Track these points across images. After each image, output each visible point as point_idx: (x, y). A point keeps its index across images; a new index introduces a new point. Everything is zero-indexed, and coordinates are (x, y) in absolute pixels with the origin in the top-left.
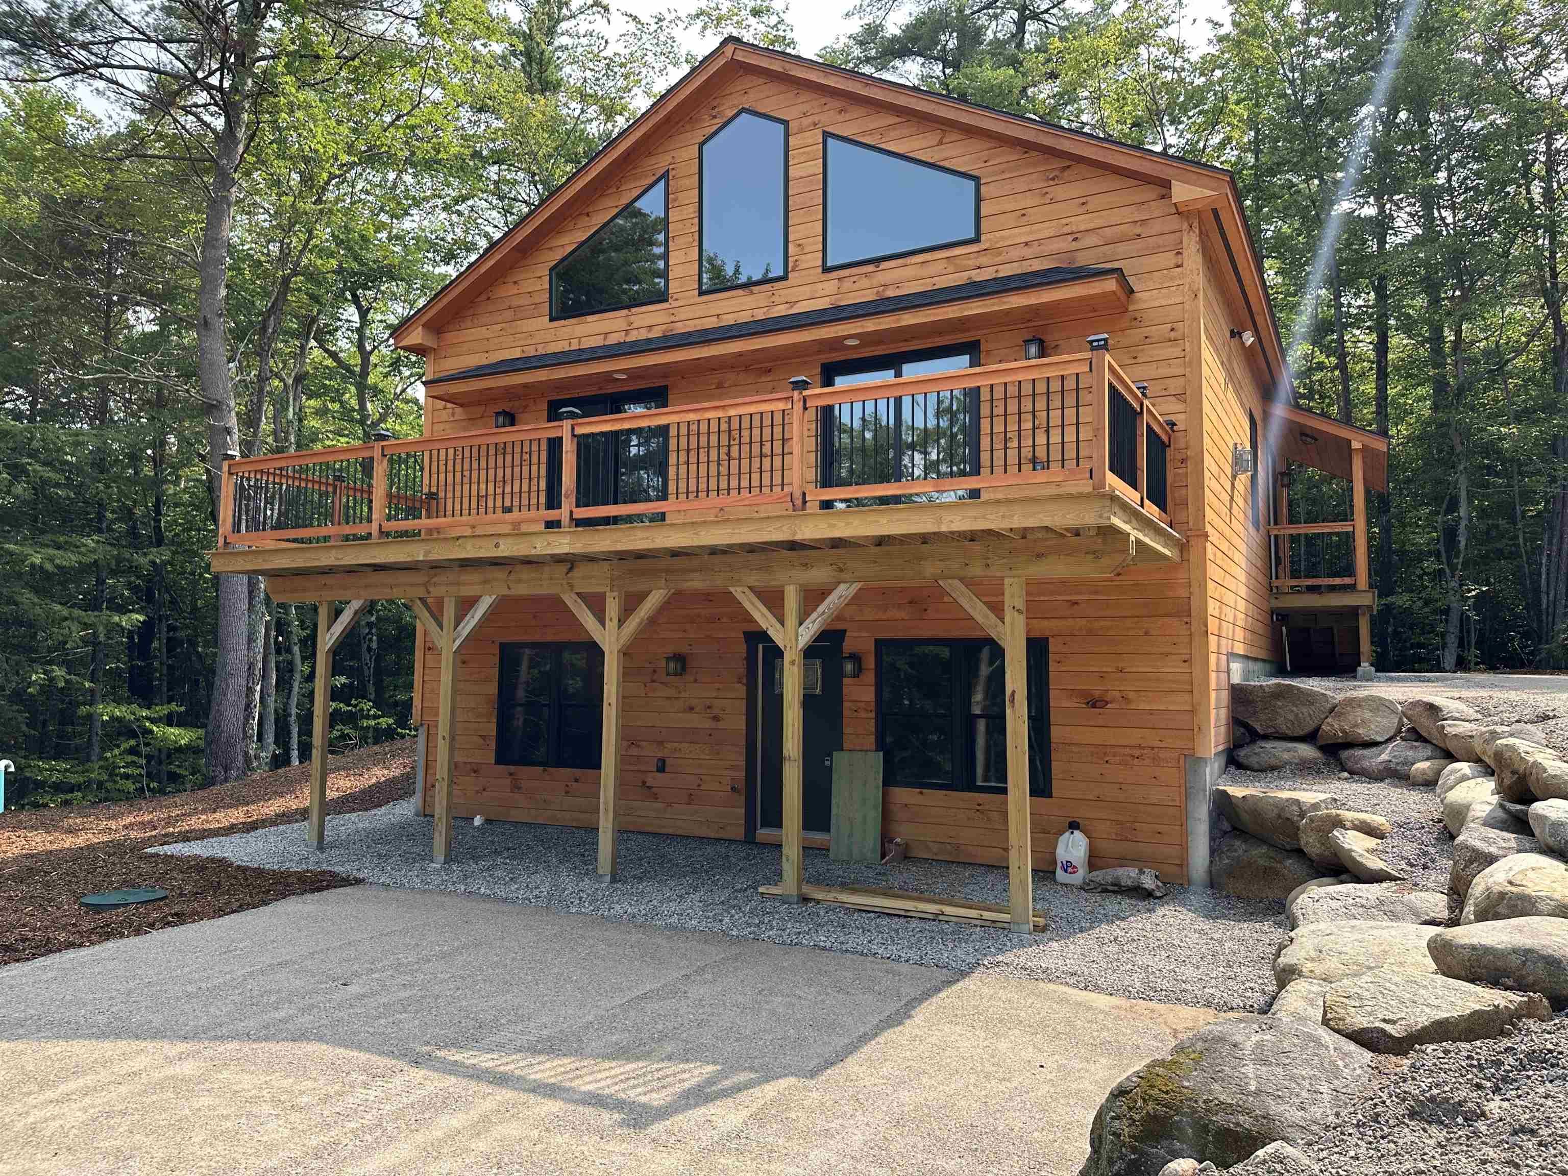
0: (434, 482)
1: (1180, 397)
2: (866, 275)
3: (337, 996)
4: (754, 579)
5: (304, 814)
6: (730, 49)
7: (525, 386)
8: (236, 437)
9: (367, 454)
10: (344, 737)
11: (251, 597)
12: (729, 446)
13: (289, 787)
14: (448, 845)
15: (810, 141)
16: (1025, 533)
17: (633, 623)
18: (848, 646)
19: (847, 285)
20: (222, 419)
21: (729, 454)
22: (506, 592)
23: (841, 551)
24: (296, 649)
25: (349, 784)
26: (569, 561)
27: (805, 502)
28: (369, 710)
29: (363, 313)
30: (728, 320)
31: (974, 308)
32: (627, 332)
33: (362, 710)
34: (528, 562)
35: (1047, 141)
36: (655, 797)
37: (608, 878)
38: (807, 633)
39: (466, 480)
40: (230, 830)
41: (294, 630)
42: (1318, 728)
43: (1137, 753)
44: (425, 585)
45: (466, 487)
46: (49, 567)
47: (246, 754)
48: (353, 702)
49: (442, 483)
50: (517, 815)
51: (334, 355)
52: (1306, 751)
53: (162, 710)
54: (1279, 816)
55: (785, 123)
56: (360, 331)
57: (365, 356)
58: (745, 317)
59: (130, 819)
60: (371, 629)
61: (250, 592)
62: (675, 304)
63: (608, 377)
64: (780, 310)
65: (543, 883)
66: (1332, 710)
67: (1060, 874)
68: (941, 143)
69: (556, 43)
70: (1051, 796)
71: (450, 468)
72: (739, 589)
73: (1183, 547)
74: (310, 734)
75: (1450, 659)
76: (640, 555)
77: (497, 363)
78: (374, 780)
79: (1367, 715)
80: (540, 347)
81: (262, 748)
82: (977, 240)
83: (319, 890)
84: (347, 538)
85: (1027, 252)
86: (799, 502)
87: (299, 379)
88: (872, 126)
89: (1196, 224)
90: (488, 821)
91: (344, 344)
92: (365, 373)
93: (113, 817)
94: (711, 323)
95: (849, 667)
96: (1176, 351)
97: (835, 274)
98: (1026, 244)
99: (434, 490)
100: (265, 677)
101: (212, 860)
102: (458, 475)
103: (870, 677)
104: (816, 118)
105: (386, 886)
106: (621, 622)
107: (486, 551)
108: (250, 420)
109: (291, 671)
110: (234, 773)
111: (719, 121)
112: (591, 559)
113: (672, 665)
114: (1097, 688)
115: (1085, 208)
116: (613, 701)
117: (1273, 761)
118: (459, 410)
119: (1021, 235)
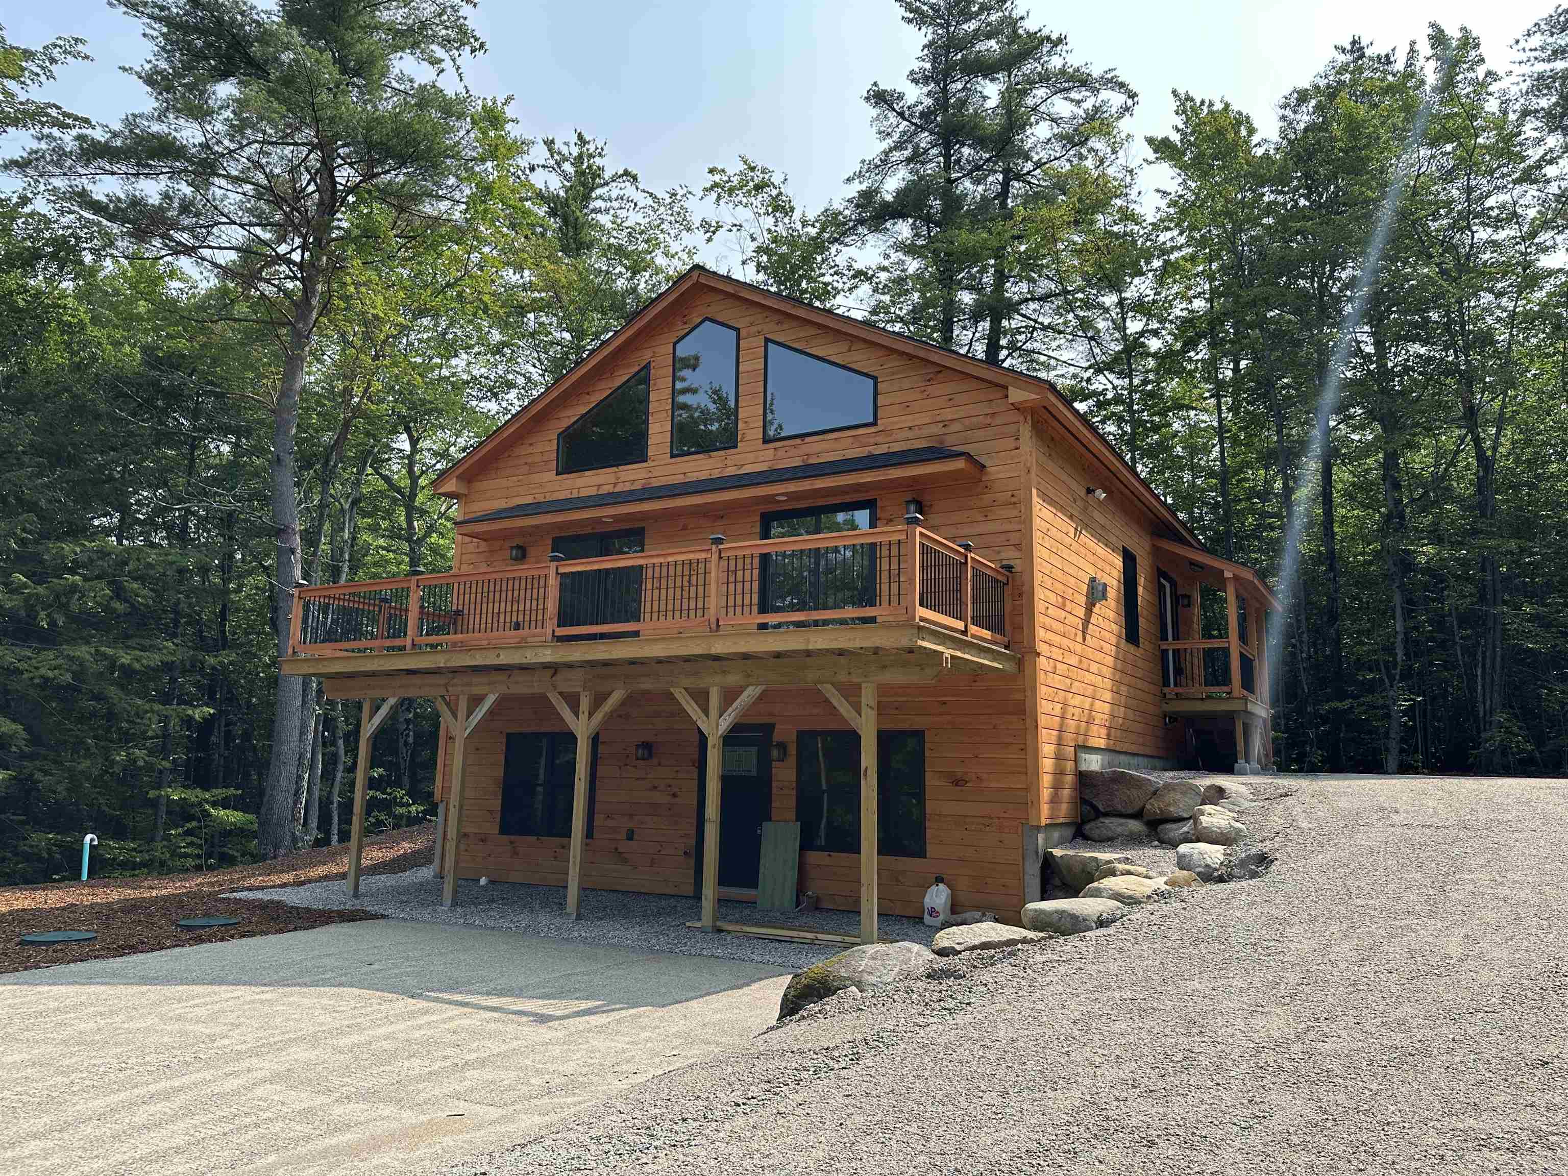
0: (461, 602)
1: (1017, 546)
2: (795, 446)
3: (364, 970)
4: (687, 682)
5: (343, 876)
6: (695, 274)
7: (536, 527)
8: (299, 556)
9: (405, 585)
10: (379, 823)
11: (304, 695)
12: (690, 576)
13: (332, 857)
14: (455, 892)
15: (754, 345)
16: (876, 651)
17: (599, 716)
18: (777, 737)
19: (781, 453)
20: (287, 540)
21: (689, 582)
22: (507, 691)
23: (749, 662)
24: (341, 742)
25: (381, 855)
26: (553, 668)
27: (718, 626)
28: (402, 798)
29: (414, 442)
30: (692, 477)
31: (867, 477)
32: (615, 484)
33: (395, 798)
34: (524, 668)
35: (922, 354)
36: (625, 861)
37: (574, 917)
38: (724, 724)
39: (485, 600)
40: (283, 886)
41: (340, 725)
42: (1144, 807)
43: (987, 821)
44: (446, 686)
45: (484, 605)
46: (137, 666)
47: (293, 834)
48: (389, 790)
49: (467, 601)
50: (515, 877)
51: (387, 479)
52: (1135, 826)
53: (220, 792)
54: (1083, 871)
55: (738, 330)
56: (410, 457)
57: (414, 479)
58: (704, 475)
59: (200, 880)
60: (408, 725)
61: (304, 691)
62: (652, 464)
63: (598, 521)
64: (731, 471)
65: (524, 920)
66: (1155, 793)
67: (927, 919)
68: (849, 350)
69: (591, 207)
70: (925, 857)
71: (474, 590)
72: (677, 690)
73: (1020, 663)
74: (349, 822)
75: (1392, 763)
76: (606, 664)
77: (512, 508)
78: (402, 852)
79: (1179, 796)
80: (548, 495)
81: (306, 832)
82: (874, 424)
83: (353, 921)
84: (388, 649)
85: (910, 434)
86: (714, 626)
87: (355, 502)
88: (802, 334)
89: (1029, 418)
90: (492, 882)
91: (396, 467)
92: (413, 495)
93: (185, 880)
94: (679, 479)
95: (775, 753)
96: (1015, 513)
97: (772, 445)
98: (910, 428)
99: (460, 608)
100: (312, 767)
101: (271, 902)
102: (479, 596)
103: (792, 760)
104: (759, 328)
105: (405, 919)
106: (590, 715)
107: (490, 659)
108: (311, 539)
109: (335, 763)
110: (282, 851)
111: (688, 327)
112: (570, 666)
113: (640, 751)
114: (959, 770)
115: (951, 403)
116: (583, 777)
117: (1110, 834)
118: (482, 543)
119: (908, 421)
